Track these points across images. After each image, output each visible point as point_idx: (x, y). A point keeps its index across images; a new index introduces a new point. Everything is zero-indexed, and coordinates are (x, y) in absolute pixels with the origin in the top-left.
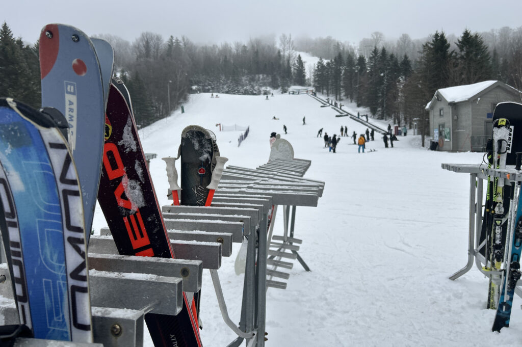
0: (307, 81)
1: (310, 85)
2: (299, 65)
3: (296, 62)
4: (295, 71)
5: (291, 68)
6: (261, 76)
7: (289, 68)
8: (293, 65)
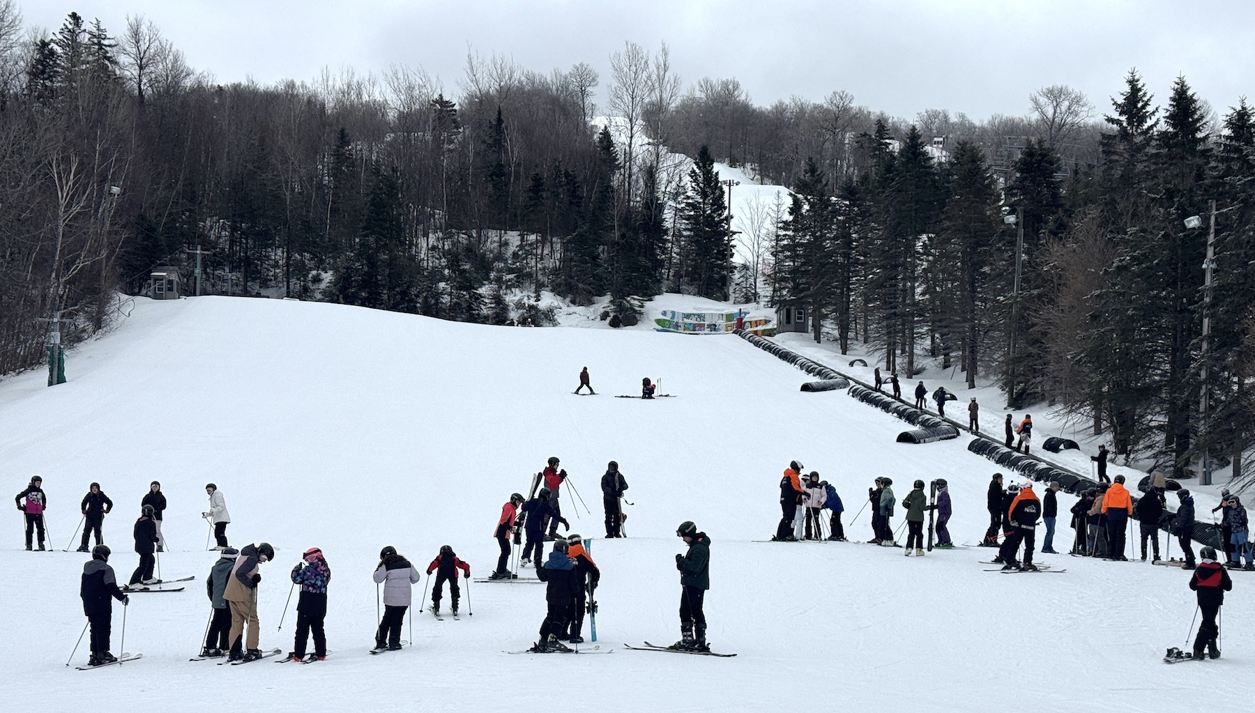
0: (736, 276)
1: (751, 297)
2: (704, 195)
3: (687, 179)
4: (683, 224)
5: (661, 207)
6: (513, 238)
7: (653, 207)
8: (675, 196)
